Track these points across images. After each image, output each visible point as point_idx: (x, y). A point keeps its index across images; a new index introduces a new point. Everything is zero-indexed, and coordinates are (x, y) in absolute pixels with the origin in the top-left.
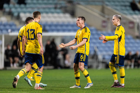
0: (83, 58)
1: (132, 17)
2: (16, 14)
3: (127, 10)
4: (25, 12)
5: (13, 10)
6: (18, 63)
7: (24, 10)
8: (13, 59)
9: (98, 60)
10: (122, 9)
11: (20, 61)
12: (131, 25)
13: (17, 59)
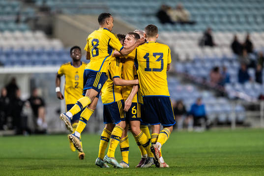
9: (97, 118)
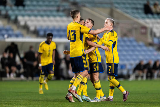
0: (96, 68)
1: (144, 21)
2: (13, 18)
3: (139, 13)
4: (23, 16)
5: (10, 13)
6: (16, 73)
7: (23, 12)
8: (10, 68)
10: (133, 13)
11: (17, 71)
12: (143, 31)
13: (14, 69)
